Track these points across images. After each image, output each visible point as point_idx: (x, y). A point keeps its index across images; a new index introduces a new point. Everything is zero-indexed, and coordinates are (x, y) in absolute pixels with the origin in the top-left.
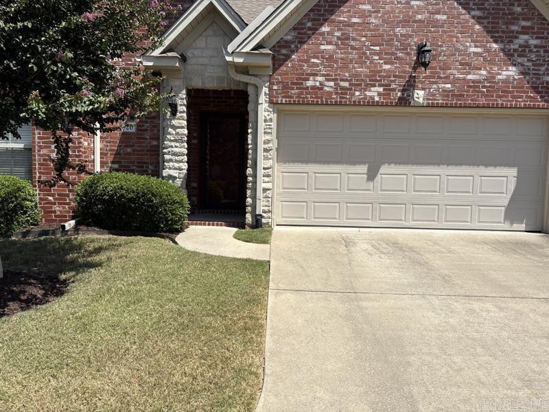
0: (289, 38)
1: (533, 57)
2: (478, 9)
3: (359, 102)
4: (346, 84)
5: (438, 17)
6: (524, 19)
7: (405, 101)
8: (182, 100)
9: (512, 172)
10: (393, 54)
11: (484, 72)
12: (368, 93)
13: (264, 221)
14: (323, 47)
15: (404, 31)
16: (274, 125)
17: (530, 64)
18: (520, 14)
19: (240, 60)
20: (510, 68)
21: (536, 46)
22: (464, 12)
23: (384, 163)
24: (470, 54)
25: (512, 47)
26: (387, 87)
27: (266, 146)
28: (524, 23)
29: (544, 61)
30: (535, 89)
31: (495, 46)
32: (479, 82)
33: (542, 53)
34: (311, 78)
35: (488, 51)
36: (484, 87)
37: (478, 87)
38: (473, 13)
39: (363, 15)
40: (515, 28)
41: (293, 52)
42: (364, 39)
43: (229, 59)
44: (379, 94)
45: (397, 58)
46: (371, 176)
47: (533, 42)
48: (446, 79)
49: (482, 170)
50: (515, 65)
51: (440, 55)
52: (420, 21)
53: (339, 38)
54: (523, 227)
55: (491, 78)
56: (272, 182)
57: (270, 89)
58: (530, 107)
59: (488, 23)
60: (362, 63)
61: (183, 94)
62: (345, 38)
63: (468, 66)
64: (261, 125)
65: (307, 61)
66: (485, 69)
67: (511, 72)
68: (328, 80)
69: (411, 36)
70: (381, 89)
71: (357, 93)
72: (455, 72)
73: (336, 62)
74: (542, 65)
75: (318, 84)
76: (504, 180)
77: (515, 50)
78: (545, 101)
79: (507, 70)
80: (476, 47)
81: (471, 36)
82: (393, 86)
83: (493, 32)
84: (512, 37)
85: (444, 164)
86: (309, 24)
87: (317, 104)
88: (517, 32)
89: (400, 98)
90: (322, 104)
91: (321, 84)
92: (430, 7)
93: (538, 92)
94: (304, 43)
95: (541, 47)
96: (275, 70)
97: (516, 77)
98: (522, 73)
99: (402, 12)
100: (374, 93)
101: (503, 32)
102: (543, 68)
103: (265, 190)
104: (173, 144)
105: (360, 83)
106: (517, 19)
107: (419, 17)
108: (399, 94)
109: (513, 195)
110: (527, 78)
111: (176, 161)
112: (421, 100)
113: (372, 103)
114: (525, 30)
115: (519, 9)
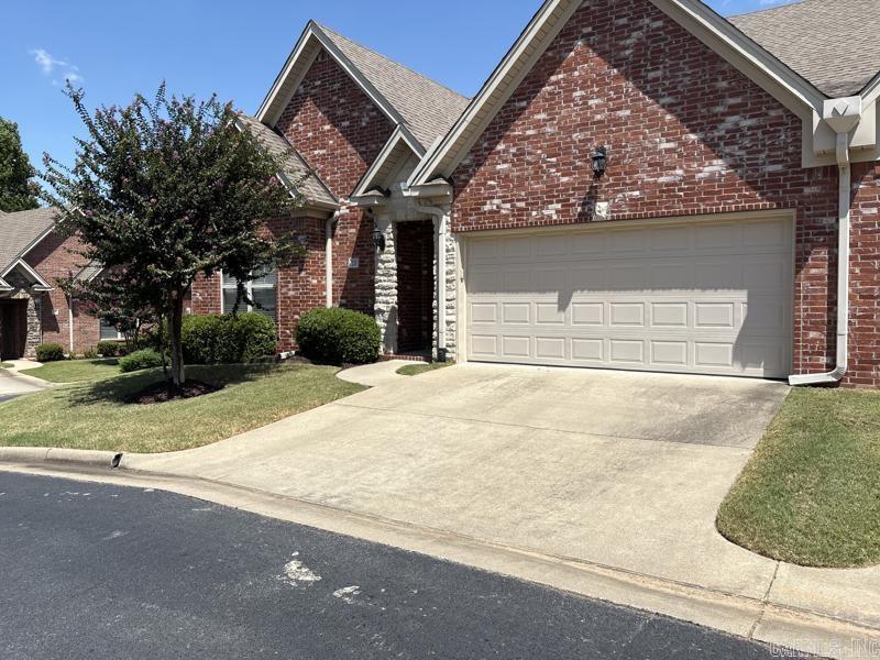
0: (467, 162)
1: (747, 143)
2: (669, 95)
3: (536, 223)
4: (522, 204)
5: (621, 113)
6: (731, 96)
7: (586, 217)
8: (389, 234)
9: (740, 297)
10: (571, 163)
11: (680, 172)
12: (545, 212)
13: (448, 355)
14: (498, 167)
15: (581, 136)
16: (457, 254)
17: (743, 153)
18: (727, 90)
19: (417, 194)
20: (715, 162)
21: (750, 128)
22: (651, 101)
23: (576, 290)
24: (660, 152)
25: (717, 134)
26: (567, 205)
27: (449, 277)
28: (732, 101)
29: (764, 145)
30: (752, 185)
31: (693, 137)
32: (674, 184)
33: (760, 136)
34: (488, 202)
35: (684, 144)
36: (680, 190)
37: (674, 191)
38: (662, 101)
39: (538, 125)
40: (719, 109)
41: (470, 176)
42: (539, 152)
43: (406, 194)
44: (557, 212)
45: (576, 168)
46: (563, 305)
47: (746, 123)
48: (634, 185)
49: (697, 295)
50: (721, 157)
51: (624, 157)
52: (600, 122)
53: (514, 155)
54: (760, 371)
55: (689, 178)
56: (457, 314)
57: (452, 219)
58: (744, 210)
59: (683, 109)
60: (537, 178)
61: (390, 228)
62: (520, 154)
63: (658, 166)
64: (443, 255)
65: (484, 184)
66: (681, 168)
67: (717, 166)
68: (504, 202)
69: (590, 140)
70: (559, 206)
71: (534, 213)
72: (644, 176)
73: (512, 181)
74: (760, 152)
75: (495, 207)
76: (730, 308)
77: (720, 138)
78: (768, 199)
79: (711, 164)
80: (668, 141)
81: (662, 129)
82: (572, 201)
83: (690, 120)
84: (715, 121)
85: (648, 289)
86: (485, 145)
87: (494, 228)
88: (723, 114)
89: (580, 214)
90: (499, 229)
91: (498, 207)
92: (611, 103)
93: (756, 189)
94: (481, 165)
95: (758, 128)
96: (455, 196)
97: (723, 173)
98: (731, 166)
99: (579, 115)
100: (552, 211)
101: (703, 117)
102: (763, 156)
103: (448, 323)
104: (382, 278)
105: (536, 201)
106: (723, 97)
107: (598, 117)
108: (579, 209)
109: (743, 328)
110: (739, 171)
111: (385, 295)
112: (604, 214)
113: (550, 223)
114: (733, 110)
115: (724, 84)
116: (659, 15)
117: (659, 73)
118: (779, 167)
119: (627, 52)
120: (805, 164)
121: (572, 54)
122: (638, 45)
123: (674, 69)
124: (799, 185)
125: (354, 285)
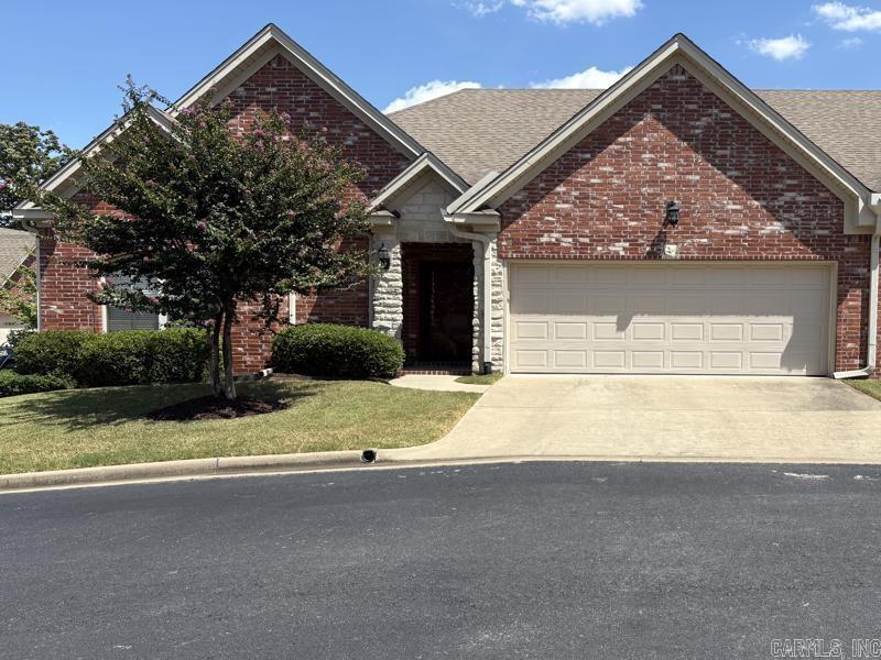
0: (519, 197)
1: (801, 212)
2: (736, 169)
3: (602, 257)
4: (587, 240)
5: (690, 177)
6: (789, 178)
7: (655, 254)
9: (788, 320)
10: (639, 211)
11: (744, 228)
12: (611, 248)
13: (493, 368)
14: (558, 206)
15: (651, 191)
16: (504, 278)
17: (798, 219)
18: (785, 173)
19: (462, 220)
20: (775, 223)
21: (804, 203)
22: (719, 172)
23: (637, 313)
24: (727, 211)
25: (777, 203)
26: (634, 244)
27: (495, 298)
28: (789, 182)
29: (815, 215)
30: (805, 242)
31: (756, 203)
32: (740, 236)
33: (812, 208)
34: (546, 235)
35: (750, 208)
36: (746, 241)
37: (739, 241)
38: (729, 173)
39: (603, 175)
40: (779, 186)
41: (524, 211)
42: (605, 198)
43: (448, 219)
44: (625, 249)
45: (645, 215)
46: (622, 325)
47: (801, 199)
48: (702, 234)
49: (752, 319)
50: (779, 220)
51: (694, 211)
52: (669, 181)
53: (576, 197)
54: (803, 372)
55: (753, 233)
56: (504, 332)
57: (499, 245)
58: (798, 259)
59: (748, 182)
60: (602, 219)
61: (397, 248)
62: (583, 198)
63: (724, 222)
64: (488, 278)
65: (541, 219)
66: (746, 224)
67: (777, 227)
68: (565, 236)
69: (659, 195)
70: (627, 245)
71: (599, 248)
72: (712, 228)
73: (574, 219)
74: (812, 220)
75: (554, 240)
76: (779, 328)
77: (779, 207)
78: (818, 253)
79: (771, 225)
80: (734, 204)
81: (729, 194)
82: (641, 241)
83: (753, 190)
84: (776, 195)
86: (542, 185)
87: (553, 258)
88: (782, 190)
89: (648, 253)
90: (559, 258)
91: (557, 240)
92: (681, 168)
93: (808, 245)
94: (537, 202)
95: (811, 203)
96: (503, 227)
97: (783, 231)
98: (787, 228)
99: (648, 173)
100: (619, 248)
101: (766, 190)
102: (814, 223)
103: (494, 339)
104: (385, 296)
105: (599, 238)
106: (783, 178)
107: (668, 177)
108: (648, 249)
110: (795, 232)
111: (389, 312)
112: (673, 254)
113: (617, 257)
114: (790, 188)
115: (784, 169)
116: (726, 109)
117: (727, 152)
118: (826, 232)
119: (697, 131)
120: (847, 231)
121: (642, 123)
122: (708, 127)
123: (741, 151)
124: (841, 246)
125: (331, 302)
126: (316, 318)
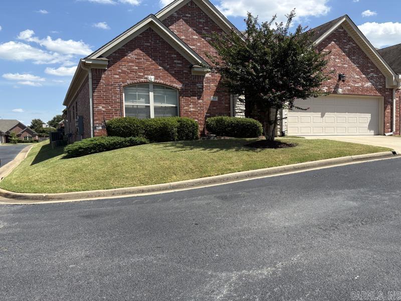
1: (375, 80)
2: (358, 64)
5: (345, 65)
7: (335, 92)
9: (369, 116)
11: (360, 84)
12: (323, 89)
13: (285, 134)
17: (374, 82)
21: (375, 77)
22: (353, 64)
24: (355, 78)
25: (369, 76)
26: (329, 87)
28: (372, 69)
29: (378, 81)
30: (376, 90)
31: (364, 76)
32: (359, 87)
33: (377, 79)
35: (361, 77)
36: (360, 89)
38: (356, 65)
40: (369, 71)
44: (326, 90)
46: (322, 116)
47: (375, 75)
48: (349, 85)
49: (360, 115)
50: (370, 82)
54: (373, 134)
55: (362, 86)
56: (287, 120)
58: (375, 96)
63: (355, 82)
67: (369, 84)
70: (327, 88)
72: (351, 83)
76: (366, 119)
77: (369, 78)
78: (380, 94)
79: (367, 84)
80: (357, 76)
81: (356, 72)
82: (331, 87)
83: (363, 71)
84: (368, 73)
92: (342, 62)
95: (377, 77)
97: (370, 86)
98: (372, 85)
101: (366, 72)
102: (378, 84)
106: (370, 68)
107: (339, 65)
108: (333, 90)
110: (374, 86)
112: (341, 92)
114: (372, 71)
115: (370, 65)
116: (354, 43)
117: (355, 58)
118: (381, 87)
119: (347, 50)
120: (387, 87)
122: (349, 49)
123: (358, 58)
124: (385, 92)
125: (215, 108)
126: (209, 115)
